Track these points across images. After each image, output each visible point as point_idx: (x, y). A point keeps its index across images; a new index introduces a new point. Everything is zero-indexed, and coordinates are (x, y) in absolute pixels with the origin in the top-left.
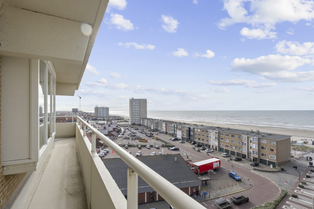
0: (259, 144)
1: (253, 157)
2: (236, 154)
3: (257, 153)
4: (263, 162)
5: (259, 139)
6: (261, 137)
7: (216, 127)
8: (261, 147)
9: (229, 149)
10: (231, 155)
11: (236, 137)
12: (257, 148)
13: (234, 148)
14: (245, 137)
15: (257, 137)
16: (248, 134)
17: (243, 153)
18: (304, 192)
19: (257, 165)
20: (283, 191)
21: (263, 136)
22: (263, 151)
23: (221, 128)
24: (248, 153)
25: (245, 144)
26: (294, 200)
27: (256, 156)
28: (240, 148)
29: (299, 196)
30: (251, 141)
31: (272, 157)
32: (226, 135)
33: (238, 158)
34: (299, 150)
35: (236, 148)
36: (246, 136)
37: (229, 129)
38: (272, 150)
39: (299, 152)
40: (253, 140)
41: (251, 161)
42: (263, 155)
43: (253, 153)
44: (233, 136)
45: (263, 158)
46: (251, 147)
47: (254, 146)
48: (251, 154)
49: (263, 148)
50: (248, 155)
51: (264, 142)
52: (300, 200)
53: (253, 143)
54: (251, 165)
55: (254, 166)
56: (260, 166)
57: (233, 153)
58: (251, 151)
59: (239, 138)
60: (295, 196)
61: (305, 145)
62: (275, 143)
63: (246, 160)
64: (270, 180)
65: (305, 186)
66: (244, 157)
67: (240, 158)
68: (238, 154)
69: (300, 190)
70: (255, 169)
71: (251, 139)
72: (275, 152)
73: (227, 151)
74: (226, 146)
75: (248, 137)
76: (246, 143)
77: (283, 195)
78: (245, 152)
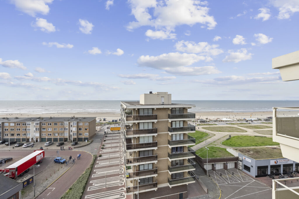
0: (78, 126)
1: (73, 138)
2: (59, 140)
3: (76, 134)
4: (80, 140)
5: (78, 123)
6: (79, 121)
7: (36, 118)
8: (79, 129)
9: (52, 137)
10: (54, 142)
11: (59, 124)
12: (76, 131)
13: (57, 135)
14: (66, 123)
15: (76, 121)
16: (69, 120)
17: (65, 137)
18: (105, 151)
19: (76, 144)
20: (94, 156)
22: (80, 132)
23: (43, 118)
24: (69, 136)
25: (67, 129)
26: (101, 158)
27: (76, 137)
28: (62, 133)
29: (103, 155)
30: (71, 125)
31: (86, 134)
32: (49, 124)
33: (61, 143)
34: (99, 126)
35: (58, 135)
36: (68, 122)
37: (51, 118)
38: (86, 129)
39: (99, 127)
40: (73, 125)
41: (72, 142)
42: (80, 134)
43: (73, 135)
44: (56, 124)
45: (80, 137)
46: (71, 131)
47: (74, 129)
48: (71, 136)
49: (80, 129)
50: (69, 138)
51: (81, 124)
52: (103, 157)
53: (73, 127)
54: (72, 145)
55: (74, 145)
56: (78, 144)
57: (56, 140)
58: (72, 133)
59: (61, 125)
60: (100, 156)
61: (100, 122)
62: (88, 124)
63: (68, 142)
64: (86, 151)
65: (104, 147)
66: (66, 140)
68: (61, 139)
69: (102, 151)
70: (75, 148)
71: (72, 124)
72: (88, 130)
73: (49, 140)
74: (49, 135)
75: (69, 123)
76: (68, 128)
77: (94, 158)
78: (66, 135)
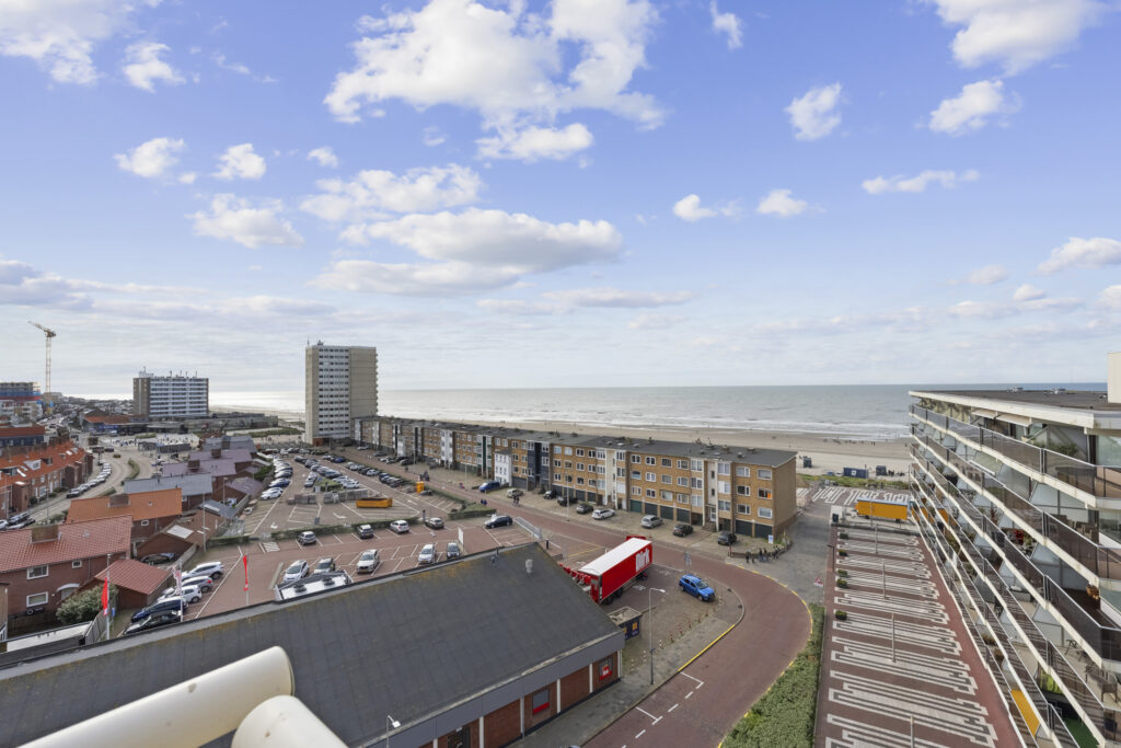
0: (734, 479)
1: (720, 519)
2: (675, 516)
3: (730, 506)
4: (744, 528)
5: (734, 466)
6: (738, 461)
7: (616, 439)
8: (738, 489)
9: (657, 502)
10: (665, 520)
11: (675, 464)
12: (729, 493)
13: (670, 497)
14: (697, 462)
15: (726, 460)
16: (703, 453)
17: (695, 511)
18: (853, 599)
19: (732, 541)
20: (814, 607)
21: (740, 457)
22: (743, 499)
23: (631, 441)
24: (706, 508)
25: (700, 482)
26: (844, 627)
27: (727, 515)
28: (684, 495)
29: (850, 614)
30: (713, 473)
31: (762, 513)
32: (648, 459)
33: (685, 527)
35: (674, 497)
36: (702, 461)
37: (651, 442)
38: (762, 493)
40: (719, 471)
41: (715, 531)
42: (742, 509)
43: (720, 508)
44: (666, 462)
45: (743, 517)
46: (713, 491)
47: (722, 487)
48: (714, 510)
49: (742, 490)
50: (707, 515)
51: (745, 472)
52: (854, 624)
53: (719, 479)
54: (719, 543)
55: (726, 544)
56: (740, 543)
57: (667, 513)
58: (714, 501)
59: (683, 467)
60: (842, 617)
62: (771, 475)
63: (704, 528)
64: (776, 580)
65: (849, 582)
66: (697, 519)
67: (690, 524)
68: (682, 515)
69: (842, 595)
70: (734, 555)
71: (714, 467)
72: (771, 498)
73: (650, 509)
74: (649, 492)
75: (706, 463)
76: (702, 480)
77: (819, 620)
78: (698, 505)
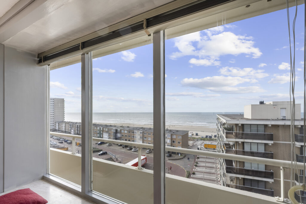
0: (172, 139)
5: (172, 135)
6: (173, 133)
7: (140, 128)
12: (170, 143)
15: (170, 133)
18: (198, 169)
19: (170, 156)
20: (187, 171)
21: (174, 132)
22: (174, 144)
23: (144, 129)
26: (194, 176)
29: (196, 173)
30: (166, 137)
32: (149, 134)
34: (191, 141)
38: (179, 143)
39: (192, 142)
40: (168, 137)
46: (166, 142)
47: (168, 141)
49: (174, 142)
51: (174, 137)
52: (196, 175)
53: (168, 139)
54: (167, 156)
55: (169, 157)
56: (172, 156)
58: (166, 145)
60: (194, 174)
61: (192, 136)
62: (181, 137)
64: (180, 165)
65: (198, 165)
69: (195, 168)
70: (169, 160)
72: (181, 144)
77: (188, 175)
